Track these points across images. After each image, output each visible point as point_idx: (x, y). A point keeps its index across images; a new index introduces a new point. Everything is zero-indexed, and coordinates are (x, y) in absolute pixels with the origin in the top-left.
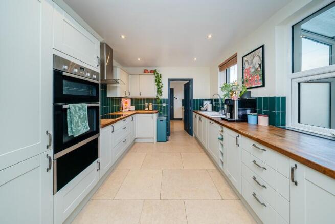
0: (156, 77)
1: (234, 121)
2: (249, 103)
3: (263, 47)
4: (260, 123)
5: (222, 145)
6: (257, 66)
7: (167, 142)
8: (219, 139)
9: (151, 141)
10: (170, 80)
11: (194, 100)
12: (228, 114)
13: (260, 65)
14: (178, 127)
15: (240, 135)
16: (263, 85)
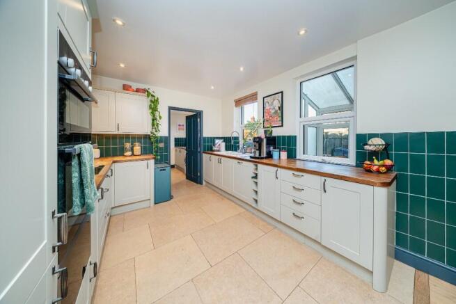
0: (151, 101)
1: (262, 158)
2: (272, 141)
3: (282, 92)
4: (281, 158)
5: (256, 183)
6: (277, 108)
7: (172, 201)
8: (253, 177)
9: (145, 204)
10: (170, 108)
11: (205, 138)
12: (257, 152)
13: (279, 108)
14: (178, 177)
15: (279, 169)
16: (282, 126)
